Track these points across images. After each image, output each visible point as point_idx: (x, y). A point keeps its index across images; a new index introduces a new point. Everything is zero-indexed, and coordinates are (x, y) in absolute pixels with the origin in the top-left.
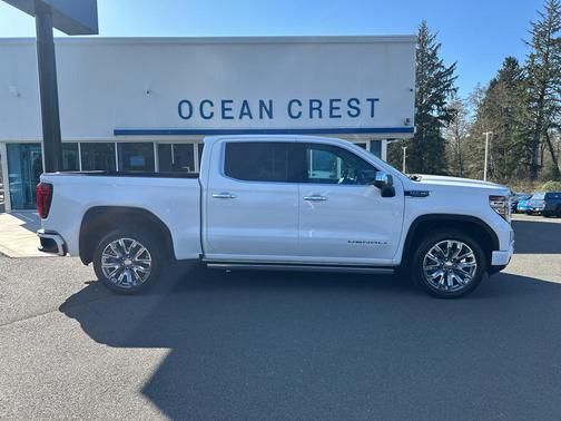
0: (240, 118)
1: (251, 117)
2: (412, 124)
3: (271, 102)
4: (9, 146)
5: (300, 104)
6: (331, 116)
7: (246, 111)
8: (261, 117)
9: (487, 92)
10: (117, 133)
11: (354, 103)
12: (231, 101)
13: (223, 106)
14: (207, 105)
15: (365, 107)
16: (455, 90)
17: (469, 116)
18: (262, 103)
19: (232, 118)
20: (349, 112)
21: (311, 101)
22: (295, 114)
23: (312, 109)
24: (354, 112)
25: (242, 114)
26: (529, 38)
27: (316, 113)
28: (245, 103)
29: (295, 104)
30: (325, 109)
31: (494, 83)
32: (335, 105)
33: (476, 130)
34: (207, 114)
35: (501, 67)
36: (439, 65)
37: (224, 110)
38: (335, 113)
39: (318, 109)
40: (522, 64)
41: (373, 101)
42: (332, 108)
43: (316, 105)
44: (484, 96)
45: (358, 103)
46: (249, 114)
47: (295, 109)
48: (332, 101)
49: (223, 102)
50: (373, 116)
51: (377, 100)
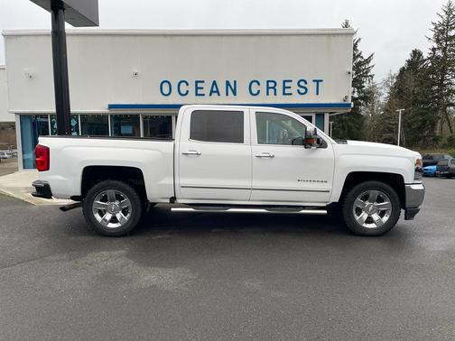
0: (210, 95)
1: (219, 95)
2: (349, 101)
3: (235, 82)
4: (23, 117)
5: (259, 84)
6: (284, 94)
7: (215, 89)
8: (227, 94)
9: (397, 78)
10: (111, 107)
11: (302, 84)
12: (203, 82)
13: (196, 85)
14: (183, 85)
15: (311, 87)
16: (372, 76)
17: (383, 96)
18: (228, 83)
19: (203, 95)
20: (298, 91)
21: (268, 82)
22: (254, 92)
23: (268, 88)
24: (302, 91)
25: (212, 92)
26: (431, 35)
27: (271, 91)
28: (214, 83)
29: (255, 84)
30: (279, 88)
31: (402, 71)
32: (287, 84)
33: (389, 108)
34: (183, 92)
35: (409, 58)
36: (359, 56)
37: (197, 88)
38: (287, 91)
39: (274, 88)
40: (426, 55)
41: (318, 82)
42: (284, 87)
43: (271, 85)
44: (395, 80)
45: (306, 83)
46: (217, 92)
47: (255, 88)
48: (284, 81)
49: (197, 82)
50: (317, 94)
51: (321, 81)
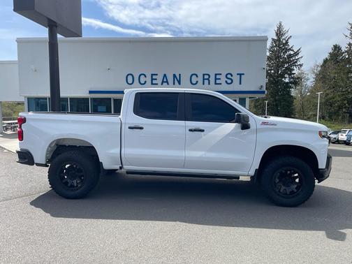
0: (162, 84)
1: (168, 84)
2: (264, 89)
3: (180, 75)
4: (29, 99)
5: (197, 76)
6: (216, 84)
7: (165, 80)
8: (174, 84)
9: (321, 67)
10: (91, 92)
11: (229, 76)
12: (157, 75)
13: (152, 77)
14: (142, 77)
15: (236, 78)
16: (301, 65)
18: (175, 76)
19: (157, 84)
20: (226, 82)
21: (204, 75)
22: (194, 82)
23: (204, 79)
24: (229, 81)
25: (163, 82)
26: (348, 33)
27: (206, 82)
28: (165, 75)
29: (194, 77)
30: (212, 79)
31: (326, 61)
32: (218, 77)
33: (314, 90)
34: (142, 82)
35: (331, 51)
36: (290, 49)
37: (152, 79)
38: (218, 81)
39: (208, 79)
40: (344, 49)
41: (241, 75)
42: (216, 79)
43: (206, 77)
44: (319, 69)
45: (232, 76)
46: (167, 82)
47: (194, 79)
48: (216, 75)
49: (152, 75)
50: (240, 83)
51: (243, 74)
